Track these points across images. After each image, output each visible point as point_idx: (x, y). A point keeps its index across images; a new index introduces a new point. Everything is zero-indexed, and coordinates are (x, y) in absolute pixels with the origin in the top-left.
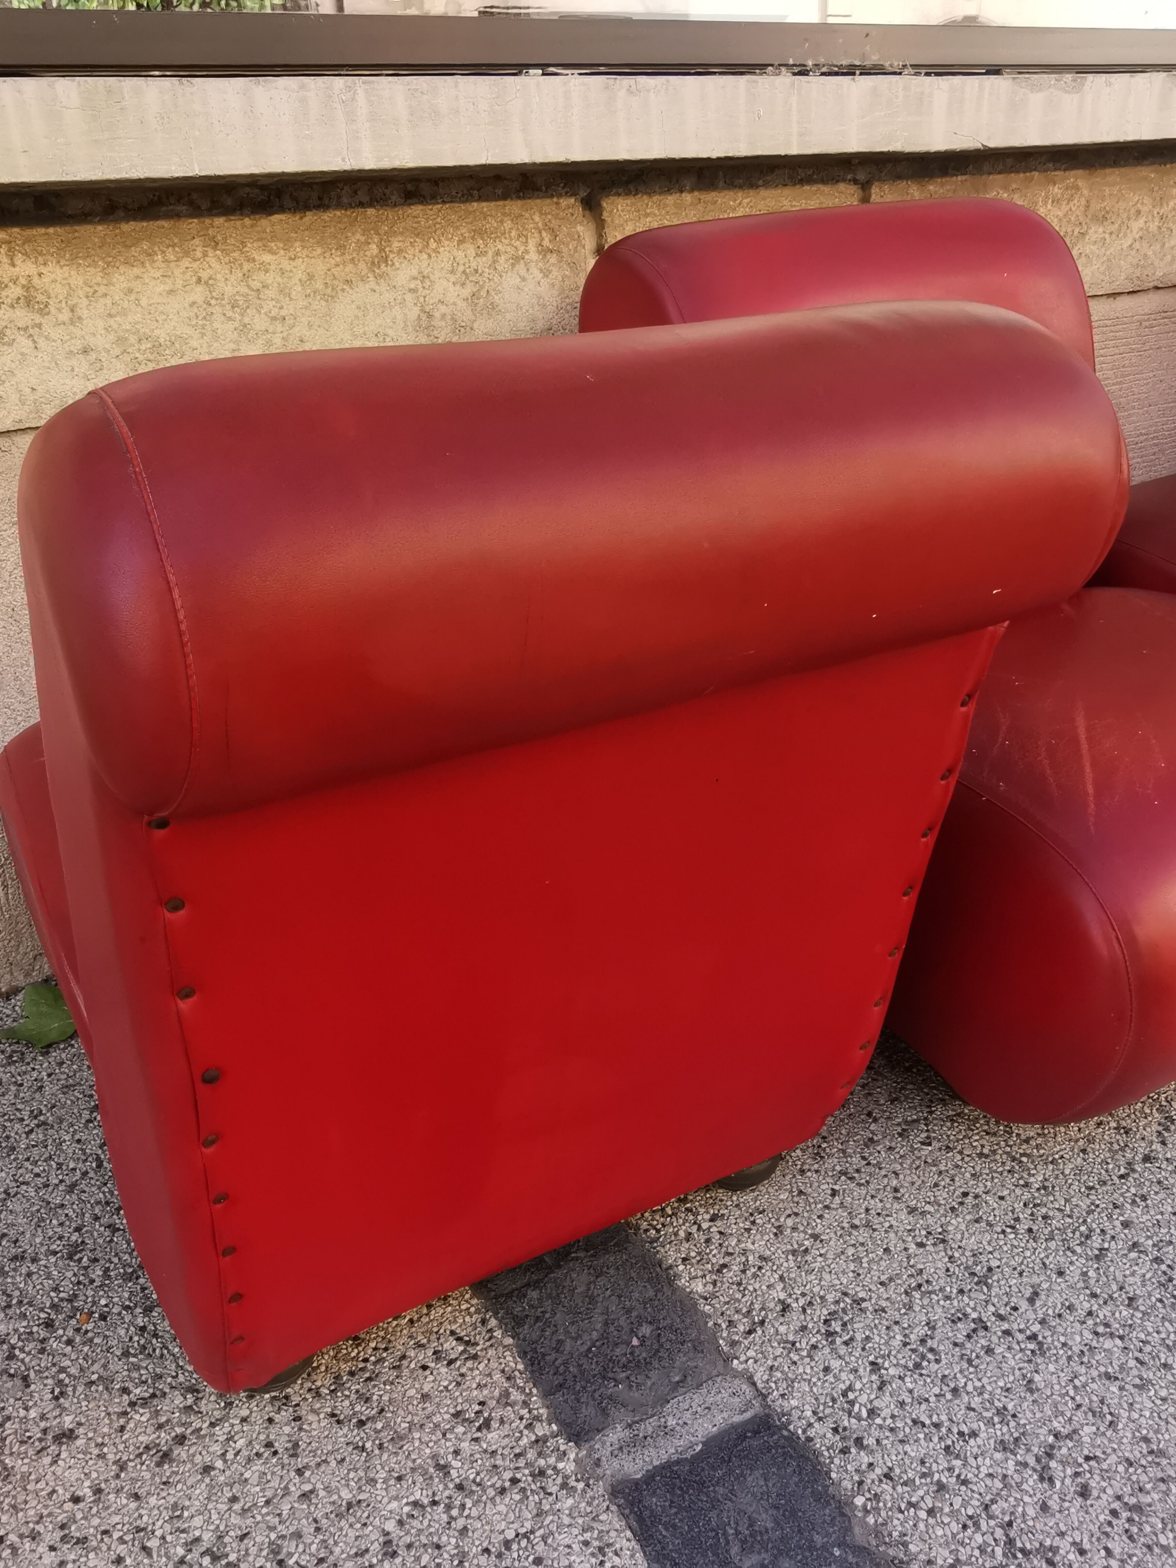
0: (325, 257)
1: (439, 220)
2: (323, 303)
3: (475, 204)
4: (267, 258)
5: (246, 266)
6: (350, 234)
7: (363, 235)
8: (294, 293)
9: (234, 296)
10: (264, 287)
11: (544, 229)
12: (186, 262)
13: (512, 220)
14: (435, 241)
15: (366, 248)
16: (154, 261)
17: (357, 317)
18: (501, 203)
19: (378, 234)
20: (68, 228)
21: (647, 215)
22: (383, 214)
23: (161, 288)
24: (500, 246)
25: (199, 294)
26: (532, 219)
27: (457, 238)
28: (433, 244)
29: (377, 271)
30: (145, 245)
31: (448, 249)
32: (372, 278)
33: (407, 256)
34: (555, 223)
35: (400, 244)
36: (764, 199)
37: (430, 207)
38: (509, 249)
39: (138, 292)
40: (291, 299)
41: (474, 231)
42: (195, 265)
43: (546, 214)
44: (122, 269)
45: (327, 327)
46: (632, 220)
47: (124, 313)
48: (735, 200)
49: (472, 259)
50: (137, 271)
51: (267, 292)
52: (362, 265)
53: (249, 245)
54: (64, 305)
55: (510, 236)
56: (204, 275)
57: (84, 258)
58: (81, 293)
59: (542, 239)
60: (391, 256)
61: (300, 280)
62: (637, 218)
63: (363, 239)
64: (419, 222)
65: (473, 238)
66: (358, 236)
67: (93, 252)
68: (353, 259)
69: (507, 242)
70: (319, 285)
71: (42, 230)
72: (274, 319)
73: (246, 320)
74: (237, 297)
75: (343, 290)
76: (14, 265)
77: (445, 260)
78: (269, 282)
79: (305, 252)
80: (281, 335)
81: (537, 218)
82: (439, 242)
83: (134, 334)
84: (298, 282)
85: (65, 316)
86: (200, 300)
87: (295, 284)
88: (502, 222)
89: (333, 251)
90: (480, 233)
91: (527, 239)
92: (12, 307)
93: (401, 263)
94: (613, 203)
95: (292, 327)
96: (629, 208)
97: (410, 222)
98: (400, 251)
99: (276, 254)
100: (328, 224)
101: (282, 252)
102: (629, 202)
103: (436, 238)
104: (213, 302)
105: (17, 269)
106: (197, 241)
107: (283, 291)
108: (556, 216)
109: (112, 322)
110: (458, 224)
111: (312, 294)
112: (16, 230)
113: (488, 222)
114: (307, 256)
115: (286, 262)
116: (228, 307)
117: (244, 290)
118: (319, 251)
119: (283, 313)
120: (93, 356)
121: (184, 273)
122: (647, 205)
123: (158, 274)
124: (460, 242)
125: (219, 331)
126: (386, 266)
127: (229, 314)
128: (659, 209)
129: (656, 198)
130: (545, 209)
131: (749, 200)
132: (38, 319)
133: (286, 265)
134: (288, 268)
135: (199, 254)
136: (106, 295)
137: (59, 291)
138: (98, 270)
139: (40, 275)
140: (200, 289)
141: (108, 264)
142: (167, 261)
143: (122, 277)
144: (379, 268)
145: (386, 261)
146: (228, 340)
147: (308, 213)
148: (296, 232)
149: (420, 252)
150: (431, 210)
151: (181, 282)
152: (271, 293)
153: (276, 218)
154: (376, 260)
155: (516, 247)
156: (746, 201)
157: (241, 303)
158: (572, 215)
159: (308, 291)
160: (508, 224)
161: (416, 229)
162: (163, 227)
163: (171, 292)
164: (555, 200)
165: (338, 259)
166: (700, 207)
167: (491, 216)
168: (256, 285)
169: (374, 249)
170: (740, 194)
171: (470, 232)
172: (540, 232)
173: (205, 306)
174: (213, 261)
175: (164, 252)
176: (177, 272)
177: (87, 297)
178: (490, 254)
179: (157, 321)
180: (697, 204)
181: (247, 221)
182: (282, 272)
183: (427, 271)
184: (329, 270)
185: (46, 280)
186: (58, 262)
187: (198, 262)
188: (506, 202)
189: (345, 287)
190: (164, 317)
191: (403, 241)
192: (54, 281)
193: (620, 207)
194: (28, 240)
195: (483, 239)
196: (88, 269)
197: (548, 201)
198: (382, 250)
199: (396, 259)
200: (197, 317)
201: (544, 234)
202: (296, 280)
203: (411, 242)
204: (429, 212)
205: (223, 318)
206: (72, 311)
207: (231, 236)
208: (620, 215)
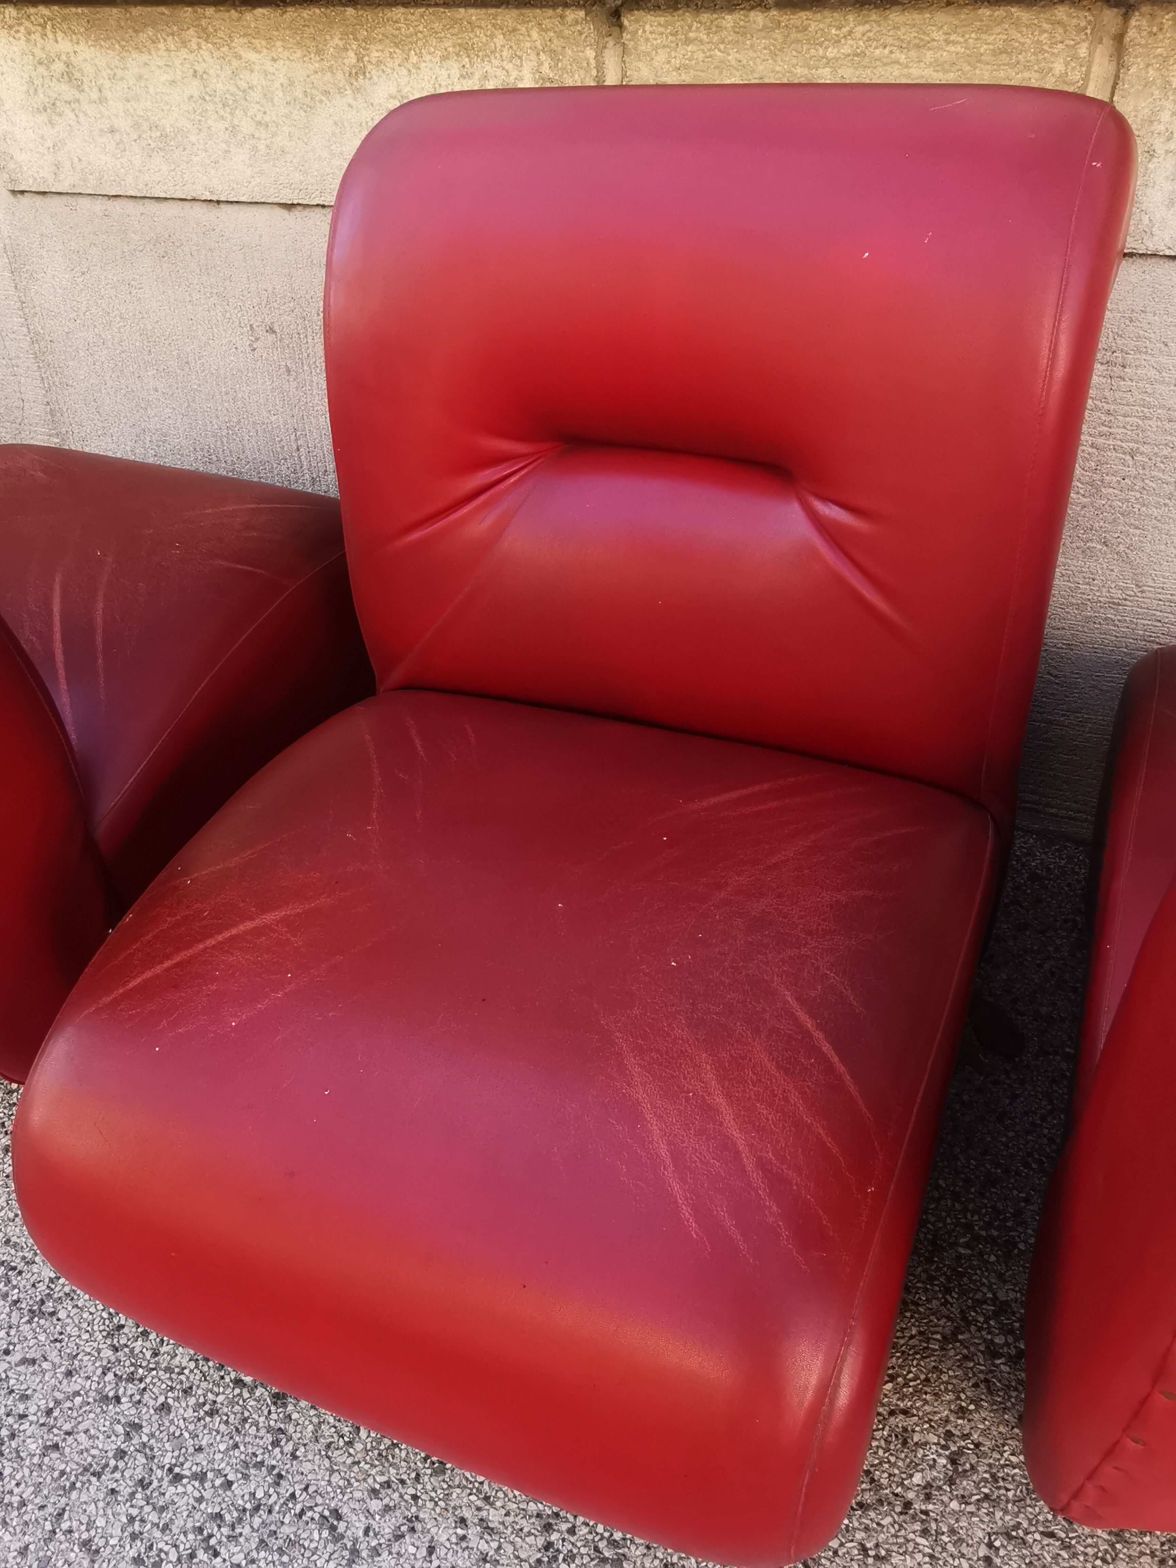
0: (304, 62)
1: (421, 28)
2: (303, 114)
3: (462, 10)
4: (252, 56)
5: (235, 63)
6: (328, 37)
7: (341, 39)
8: (276, 98)
9: (225, 94)
10: (249, 88)
11: (544, 52)
12: (184, 53)
13: (504, 35)
14: (416, 54)
15: (344, 54)
16: (159, 49)
17: (334, 134)
18: (492, 11)
19: (356, 39)
20: (92, 9)
21: (688, 41)
22: (362, 16)
23: (165, 77)
24: (488, 68)
25: (194, 88)
26: (529, 36)
27: (439, 53)
28: (414, 59)
29: (355, 83)
30: (150, 32)
31: (430, 65)
32: (349, 92)
33: (385, 69)
34: (557, 44)
35: (379, 54)
36: (896, 28)
37: (412, 11)
38: (499, 72)
39: (147, 80)
40: (274, 105)
41: (460, 45)
42: (191, 57)
43: (546, 30)
44: (135, 54)
45: (306, 140)
46: (664, 47)
47: (137, 99)
48: (839, 28)
49: (456, 80)
50: (145, 57)
51: (252, 94)
52: (339, 75)
53: (236, 40)
54: (94, 84)
55: (501, 56)
56: (199, 68)
57: (105, 40)
58: (104, 74)
59: (541, 64)
60: (370, 67)
61: (282, 85)
62: (673, 45)
63: (341, 44)
64: (399, 29)
65: (458, 55)
66: (336, 41)
67: (111, 35)
68: (331, 67)
69: (496, 62)
70: (299, 93)
71: (73, 10)
72: (259, 123)
73: (236, 122)
74: (227, 96)
75: (321, 101)
76: (57, 41)
77: (426, 78)
78: (255, 83)
79: (286, 53)
80: (265, 143)
81: (535, 34)
82: (420, 56)
83: (146, 120)
84: (280, 86)
85: (95, 95)
86: (196, 94)
87: (277, 89)
88: (492, 36)
89: (313, 55)
90: (466, 48)
91: (522, 61)
92: (59, 80)
93: (379, 77)
94: (637, 21)
95: (274, 135)
96: (661, 29)
97: (389, 29)
98: (379, 62)
99: (260, 52)
100: (307, 23)
101: (265, 51)
102: (662, 20)
103: (417, 49)
104: (207, 98)
105: (59, 45)
106: (191, 31)
107: (267, 96)
108: (560, 35)
109: (129, 106)
110: (443, 35)
111: (293, 102)
112: (56, 8)
113: (476, 36)
114: (288, 58)
115: (270, 63)
116: (220, 106)
117: (233, 89)
118: (299, 54)
119: (267, 118)
120: (117, 136)
121: (182, 64)
122: (690, 27)
123: (161, 63)
124: (444, 58)
125: (213, 129)
126: (364, 79)
127: (222, 112)
128: (708, 34)
129: (705, 17)
130: (547, 23)
131: (867, 27)
132: (78, 95)
133: (268, 65)
134: (271, 70)
135: (195, 47)
136: (122, 79)
137: (89, 69)
138: (116, 53)
139: (75, 52)
140: (195, 82)
141: (123, 47)
142: (167, 50)
143: (135, 61)
144: (357, 80)
145: (364, 73)
146: (221, 139)
147: (289, 9)
148: (278, 30)
149: (400, 65)
150: (413, 14)
151: (180, 73)
152: (256, 95)
153: (259, 11)
154: (354, 71)
155: (508, 72)
156: (860, 29)
157: (231, 102)
158: (581, 34)
159: (289, 99)
160: (499, 40)
161: (396, 36)
162: (163, 14)
163: (173, 82)
164: (559, 11)
165: (317, 65)
166: (778, 34)
167: (480, 27)
168: (243, 85)
169: (351, 58)
170: (851, 17)
171: (454, 46)
172: (538, 54)
173: (200, 101)
174: (205, 54)
175: (165, 40)
176: (177, 62)
177: (109, 79)
178: (477, 76)
179: (163, 110)
180: (773, 30)
181: (234, 13)
182: (266, 73)
183: (406, 90)
184: (308, 77)
185: (80, 58)
186: (87, 42)
187: (194, 54)
188: (499, 10)
189: (323, 98)
190: (169, 107)
191: (382, 51)
192: (86, 60)
193: (648, 27)
194: (64, 18)
195: (468, 56)
196: (108, 51)
197: (550, 12)
198: (360, 59)
199: (373, 72)
200: (195, 112)
201: (543, 57)
202: (277, 85)
203: (390, 52)
204: (410, 17)
205: (216, 116)
206: (100, 91)
207: (220, 29)
208: (647, 40)
